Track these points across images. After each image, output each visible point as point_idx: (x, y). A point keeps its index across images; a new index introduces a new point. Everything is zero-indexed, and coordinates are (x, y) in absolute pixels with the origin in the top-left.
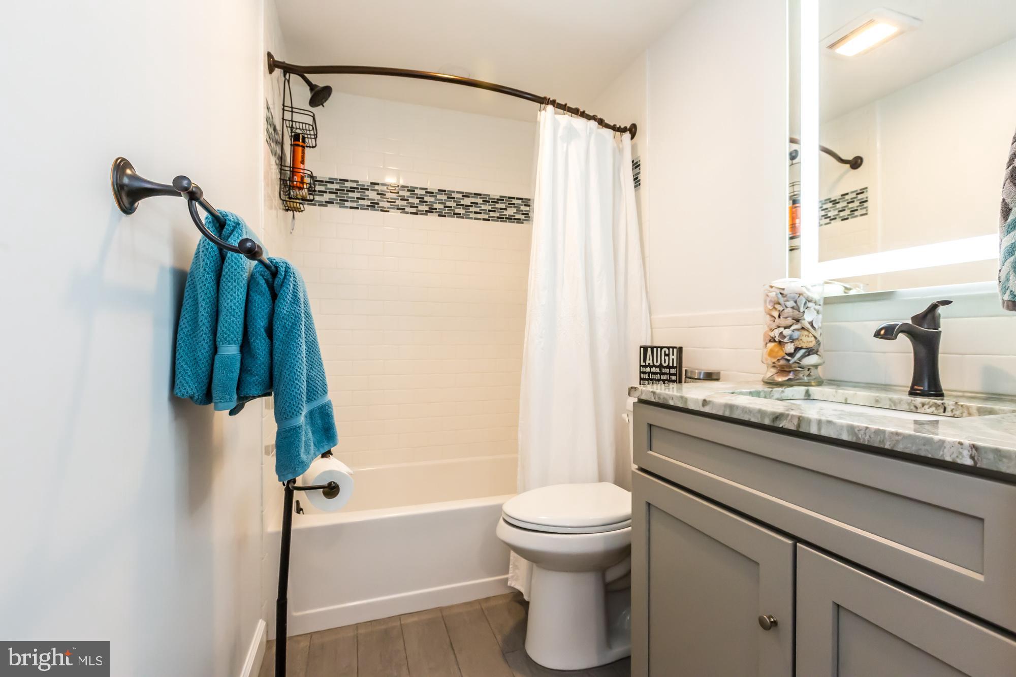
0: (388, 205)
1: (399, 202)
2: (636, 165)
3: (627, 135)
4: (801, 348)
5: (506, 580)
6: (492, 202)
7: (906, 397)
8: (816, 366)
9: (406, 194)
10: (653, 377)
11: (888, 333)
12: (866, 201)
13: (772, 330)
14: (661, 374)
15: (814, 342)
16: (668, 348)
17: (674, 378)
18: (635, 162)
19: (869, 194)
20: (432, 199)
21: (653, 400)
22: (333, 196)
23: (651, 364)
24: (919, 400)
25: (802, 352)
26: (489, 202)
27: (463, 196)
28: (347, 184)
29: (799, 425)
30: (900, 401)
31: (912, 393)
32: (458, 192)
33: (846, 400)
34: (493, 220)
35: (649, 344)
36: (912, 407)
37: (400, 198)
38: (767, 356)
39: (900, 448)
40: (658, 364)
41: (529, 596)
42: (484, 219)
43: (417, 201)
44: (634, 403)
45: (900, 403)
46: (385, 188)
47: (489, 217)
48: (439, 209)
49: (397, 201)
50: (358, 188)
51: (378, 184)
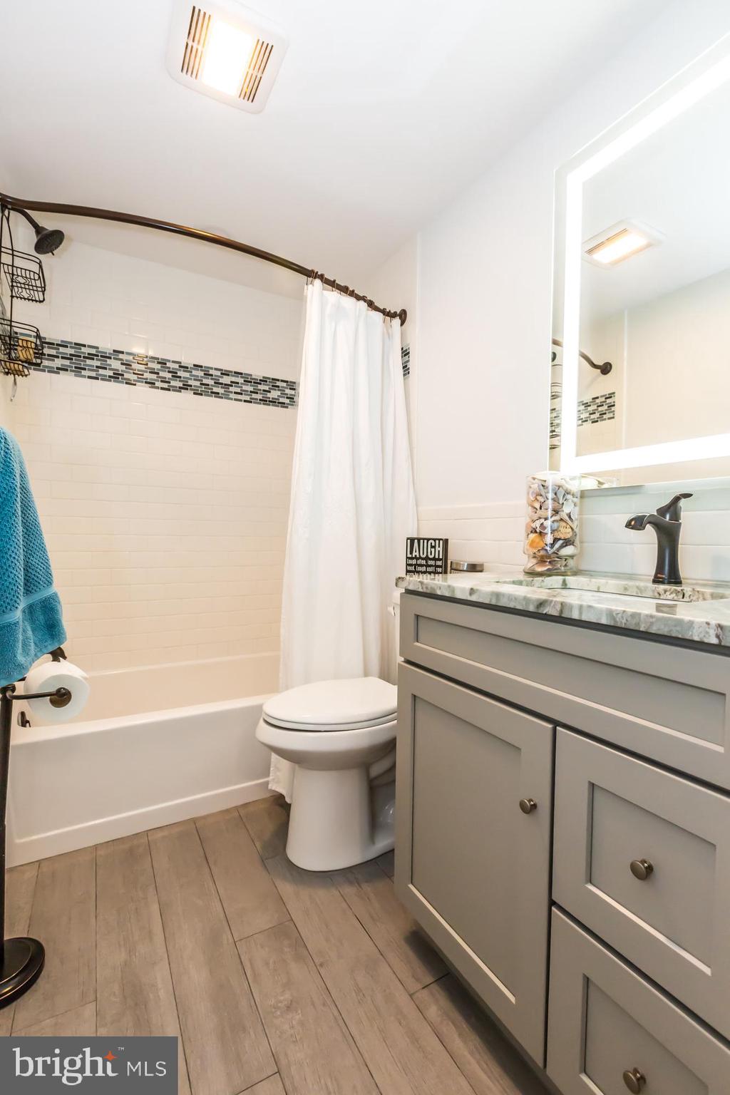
0: (135, 377)
1: (147, 375)
2: (405, 353)
3: (397, 321)
4: (560, 539)
5: (267, 783)
6: (254, 383)
7: (650, 585)
8: (572, 557)
9: (157, 366)
10: (419, 569)
11: (637, 524)
12: (614, 405)
13: (533, 521)
14: (427, 566)
15: (571, 533)
16: (435, 540)
17: (439, 570)
18: (404, 349)
19: (616, 399)
20: (187, 375)
21: (420, 590)
22: (67, 362)
23: (418, 556)
24: (662, 587)
25: (561, 542)
26: (251, 382)
27: (222, 374)
28: (83, 349)
29: (561, 611)
30: (646, 588)
31: (657, 580)
32: (216, 369)
33: (599, 588)
34: (254, 403)
35: (415, 536)
36: (656, 594)
37: (148, 370)
38: (528, 547)
39: (654, 630)
40: (424, 556)
41: (291, 797)
42: (245, 401)
43: (169, 375)
44: (401, 594)
45: (645, 590)
46: (131, 358)
47: (251, 398)
48: (194, 386)
49: (145, 374)
50: (97, 356)
51: (122, 353)
